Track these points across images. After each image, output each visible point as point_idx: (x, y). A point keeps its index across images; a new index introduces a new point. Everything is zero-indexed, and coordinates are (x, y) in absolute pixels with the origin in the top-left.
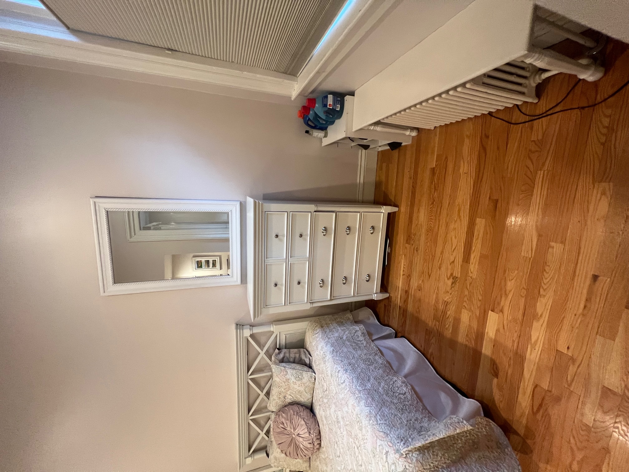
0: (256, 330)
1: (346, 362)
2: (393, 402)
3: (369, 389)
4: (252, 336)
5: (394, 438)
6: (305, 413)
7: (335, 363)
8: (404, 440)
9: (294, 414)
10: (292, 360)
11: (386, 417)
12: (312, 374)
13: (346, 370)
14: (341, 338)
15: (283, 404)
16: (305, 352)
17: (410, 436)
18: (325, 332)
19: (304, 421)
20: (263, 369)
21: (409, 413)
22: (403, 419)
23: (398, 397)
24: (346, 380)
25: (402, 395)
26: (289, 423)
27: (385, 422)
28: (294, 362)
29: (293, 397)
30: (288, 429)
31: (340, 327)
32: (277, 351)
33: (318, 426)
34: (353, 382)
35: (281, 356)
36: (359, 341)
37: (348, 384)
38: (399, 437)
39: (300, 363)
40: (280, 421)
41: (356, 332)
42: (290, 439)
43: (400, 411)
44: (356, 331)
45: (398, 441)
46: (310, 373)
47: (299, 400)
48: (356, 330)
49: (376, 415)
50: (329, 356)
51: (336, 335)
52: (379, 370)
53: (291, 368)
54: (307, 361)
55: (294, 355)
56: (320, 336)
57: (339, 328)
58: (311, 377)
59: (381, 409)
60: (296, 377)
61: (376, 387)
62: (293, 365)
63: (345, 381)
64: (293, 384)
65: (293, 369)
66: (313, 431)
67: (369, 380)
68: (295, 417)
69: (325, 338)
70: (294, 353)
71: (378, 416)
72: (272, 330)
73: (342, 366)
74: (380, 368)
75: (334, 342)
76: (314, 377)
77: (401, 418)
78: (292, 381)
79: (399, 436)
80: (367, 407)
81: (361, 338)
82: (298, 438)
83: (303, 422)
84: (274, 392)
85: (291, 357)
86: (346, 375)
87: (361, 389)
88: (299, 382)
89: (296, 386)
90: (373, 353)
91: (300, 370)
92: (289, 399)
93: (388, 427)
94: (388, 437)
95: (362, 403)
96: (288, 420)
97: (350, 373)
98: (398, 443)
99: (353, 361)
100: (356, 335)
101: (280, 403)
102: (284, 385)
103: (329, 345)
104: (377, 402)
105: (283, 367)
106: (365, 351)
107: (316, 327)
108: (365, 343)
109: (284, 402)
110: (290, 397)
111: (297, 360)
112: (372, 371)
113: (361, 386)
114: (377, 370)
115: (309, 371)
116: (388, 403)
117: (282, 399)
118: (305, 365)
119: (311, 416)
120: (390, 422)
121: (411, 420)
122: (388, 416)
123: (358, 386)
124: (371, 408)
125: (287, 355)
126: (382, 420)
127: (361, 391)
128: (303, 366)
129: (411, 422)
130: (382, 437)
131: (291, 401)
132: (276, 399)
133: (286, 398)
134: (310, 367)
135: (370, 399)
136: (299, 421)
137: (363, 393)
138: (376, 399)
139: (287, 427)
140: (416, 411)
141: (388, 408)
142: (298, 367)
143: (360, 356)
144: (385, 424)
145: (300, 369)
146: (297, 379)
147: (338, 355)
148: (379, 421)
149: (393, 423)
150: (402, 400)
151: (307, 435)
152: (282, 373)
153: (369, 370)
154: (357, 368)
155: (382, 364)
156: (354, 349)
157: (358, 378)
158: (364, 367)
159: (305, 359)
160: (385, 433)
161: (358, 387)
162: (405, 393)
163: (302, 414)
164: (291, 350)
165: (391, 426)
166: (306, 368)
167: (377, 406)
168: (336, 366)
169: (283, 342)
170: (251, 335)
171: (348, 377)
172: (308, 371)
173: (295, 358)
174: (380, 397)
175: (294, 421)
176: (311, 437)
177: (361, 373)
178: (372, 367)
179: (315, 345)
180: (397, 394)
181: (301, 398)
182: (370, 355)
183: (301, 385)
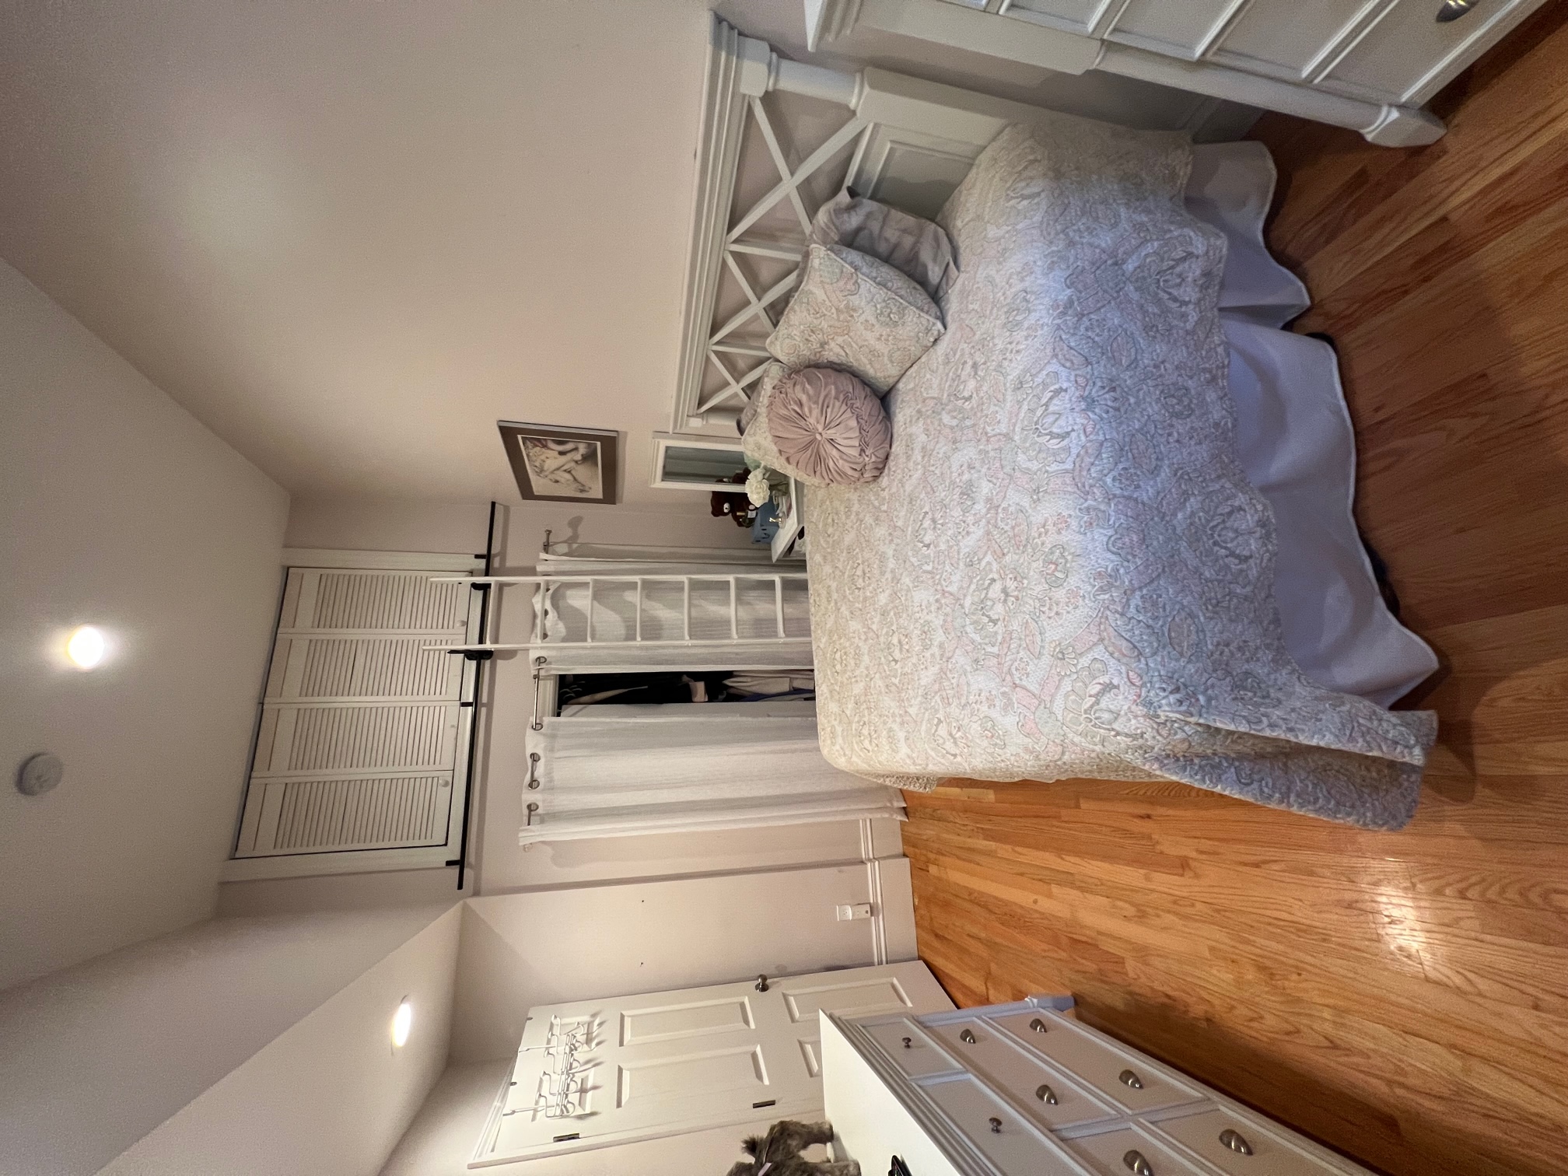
0: (795, 81)
1: (1099, 369)
2: (1201, 574)
3: (1143, 504)
4: (770, 100)
5: (1156, 674)
6: (867, 406)
7: (1056, 356)
8: (1183, 692)
9: (837, 398)
10: (883, 248)
11: (1161, 610)
12: (934, 324)
13: (1090, 403)
14: (1116, 264)
15: (812, 357)
16: (937, 239)
17: (1206, 690)
18: (1066, 206)
19: (858, 422)
20: (778, 234)
21: (1231, 620)
22: (1209, 634)
23: (1221, 562)
24: (1073, 435)
25: (1237, 561)
26: (816, 412)
27: (1151, 622)
28: (887, 260)
29: (847, 354)
30: (812, 420)
31: (1127, 205)
32: (843, 197)
33: (888, 446)
34: (1098, 456)
35: (854, 221)
36: (1175, 300)
37: (1074, 452)
38: (1172, 678)
39: (906, 269)
40: (793, 396)
41: (1184, 259)
42: (809, 439)
43: (1210, 607)
44: (1190, 255)
45: (1164, 686)
46: (931, 319)
47: (862, 369)
48: (1190, 249)
49: (1133, 591)
50: (1041, 314)
51: (1106, 240)
52: (1200, 443)
53: (874, 279)
54: (934, 274)
55: (897, 233)
56: (1037, 218)
57: (1123, 211)
58: (928, 331)
59: (1156, 583)
60: (882, 313)
61: (1168, 504)
62: (886, 272)
63: (1068, 433)
64: (862, 328)
65: (879, 284)
66: (871, 451)
67: (1155, 471)
68: (837, 404)
69: (1057, 234)
70: (896, 227)
71: (1138, 597)
72: (852, 105)
73: (1081, 380)
74: (1206, 437)
75: (1084, 269)
76: (936, 333)
77: (1203, 631)
78: (862, 319)
79: (1176, 676)
80: (1113, 553)
81: (1190, 293)
82: (828, 447)
83: (853, 423)
84: (797, 317)
85: (887, 240)
86: (1081, 420)
87: (1118, 492)
88: (885, 331)
89: (868, 335)
90: (1204, 370)
91: (901, 297)
92: (834, 352)
93: (1153, 639)
94: (1139, 660)
95: (1100, 535)
96: (816, 403)
97: (1102, 419)
98: (1164, 690)
99: (1128, 379)
100: (1178, 270)
101: (806, 352)
102: (835, 316)
103: (1060, 274)
104: (1153, 554)
105: (851, 264)
106: (1181, 355)
107: (1032, 162)
108: (1193, 317)
109: (818, 355)
110: (838, 350)
111: (899, 255)
112: (1178, 441)
113: (1121, 483)
114: (1193, 442)
115: (927, 313)
116: (1185, 572)
117: (816, 346)
118: (922, 282)
119: (881, 418)
120: (1166, 630)
121: (1227, 645)
122: (1168, 609)
123: (1111, 476)
124: (1126, 564)
125: (875, 226)
126: (1146, 612)
127: (1115, 496)
128: (914, 288)
129: (1226, 650)
130: (1120, 651)
131: (836, 360)
132: (796, 337)
133: (826, 347)
134: (935, 296)
135: (1135, 538)
136: (843, 417)
137: (1120, 507)
138: (1155, 543)
139: (808, 415)
140: (1251, 622)
141: (1179, 587)
142: (898, 282)
143: (1156, 366)
144: (1148, 627)
145: (903, 292)
146: (882, 319)
147: (1082, 329)
148: (1132, 609)
149: (1173, 634)
150: (1229, 577)
151: (854, 452)
152: (841, 283)
153: (1170, 435)
154: (1133, 410)
155: (1217, 425)
156: (1147, 328)
157: (1122, 450)
158: (1157, 417)
159: (930, 266)
160: (1135, 647)
161: (1109, 480)
162: (1247, 559)
163: (858, 404)
164: (893, 211)
165: (1166, 639)
166: (922, 298)
167: (1147, 567)
168: (1054, 366)
169: (876, 169)
170: (767, 92)
171: (1089, 429)
172: (926, 308)
173: (896, 246)
174: (1168, 540)
175: (832, 411)
176: (862, 459)
177: (1139, 436)
178: (1181, 427)
179: (998, 240)
180: (1223, 552)
181: (869, 366)
182: (1191, 378)
183: (888, 340)
